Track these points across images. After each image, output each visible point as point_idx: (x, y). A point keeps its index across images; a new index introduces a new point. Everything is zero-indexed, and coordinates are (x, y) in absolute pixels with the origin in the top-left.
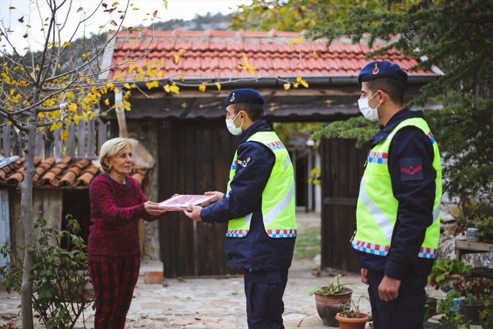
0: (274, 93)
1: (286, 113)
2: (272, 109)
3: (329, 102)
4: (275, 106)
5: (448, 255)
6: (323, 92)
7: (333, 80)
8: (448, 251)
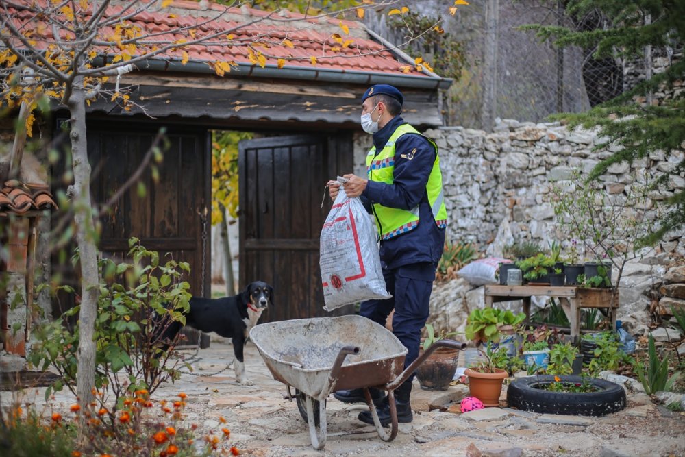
0: (240, 86)
1: (256, 116)
2: (237, 109)
3: (308, 104)
4: (240, 105)
5: (443, 308)
6: (302, 91)
7: (320, 74)
8: (443, 304)
